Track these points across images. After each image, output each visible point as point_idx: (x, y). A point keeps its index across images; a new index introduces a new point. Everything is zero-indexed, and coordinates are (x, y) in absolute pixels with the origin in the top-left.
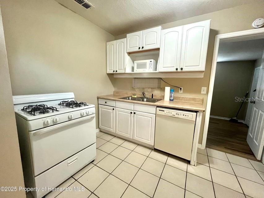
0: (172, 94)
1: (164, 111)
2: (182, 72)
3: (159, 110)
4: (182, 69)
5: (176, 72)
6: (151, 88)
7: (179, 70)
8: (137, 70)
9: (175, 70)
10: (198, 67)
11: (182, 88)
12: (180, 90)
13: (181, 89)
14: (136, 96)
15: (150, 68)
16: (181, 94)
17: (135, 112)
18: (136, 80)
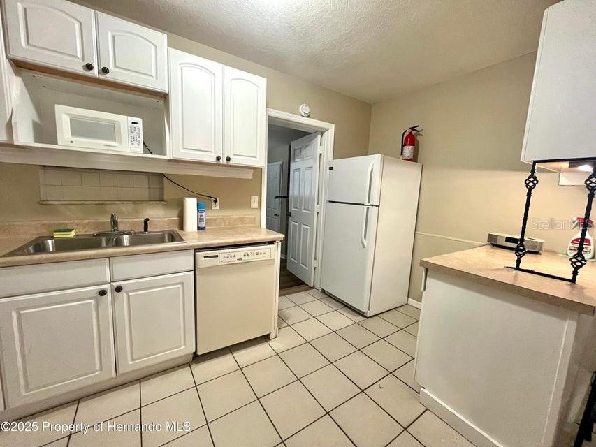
0: (203, 214)
1: (217, 256)
2: (228, 165)
3: (205, 257)
4: (228, 159)
5: (217, 164)
6: (134, 202)
7: (223, 161)
8: (75, 139)
9: (214, 160)
10: (255, 159)
11: (218, 199)
12: (213, 203)
13: (216, 201)
14: (72, 234)
15: (136, 143)
16: (215, 212)
17: (116, 284)
18: (50, 173)
